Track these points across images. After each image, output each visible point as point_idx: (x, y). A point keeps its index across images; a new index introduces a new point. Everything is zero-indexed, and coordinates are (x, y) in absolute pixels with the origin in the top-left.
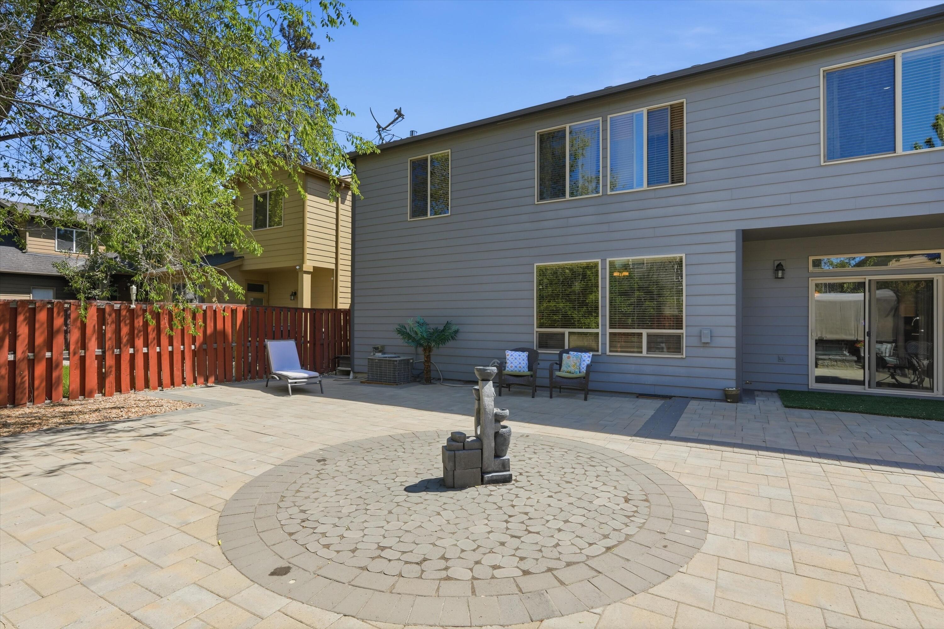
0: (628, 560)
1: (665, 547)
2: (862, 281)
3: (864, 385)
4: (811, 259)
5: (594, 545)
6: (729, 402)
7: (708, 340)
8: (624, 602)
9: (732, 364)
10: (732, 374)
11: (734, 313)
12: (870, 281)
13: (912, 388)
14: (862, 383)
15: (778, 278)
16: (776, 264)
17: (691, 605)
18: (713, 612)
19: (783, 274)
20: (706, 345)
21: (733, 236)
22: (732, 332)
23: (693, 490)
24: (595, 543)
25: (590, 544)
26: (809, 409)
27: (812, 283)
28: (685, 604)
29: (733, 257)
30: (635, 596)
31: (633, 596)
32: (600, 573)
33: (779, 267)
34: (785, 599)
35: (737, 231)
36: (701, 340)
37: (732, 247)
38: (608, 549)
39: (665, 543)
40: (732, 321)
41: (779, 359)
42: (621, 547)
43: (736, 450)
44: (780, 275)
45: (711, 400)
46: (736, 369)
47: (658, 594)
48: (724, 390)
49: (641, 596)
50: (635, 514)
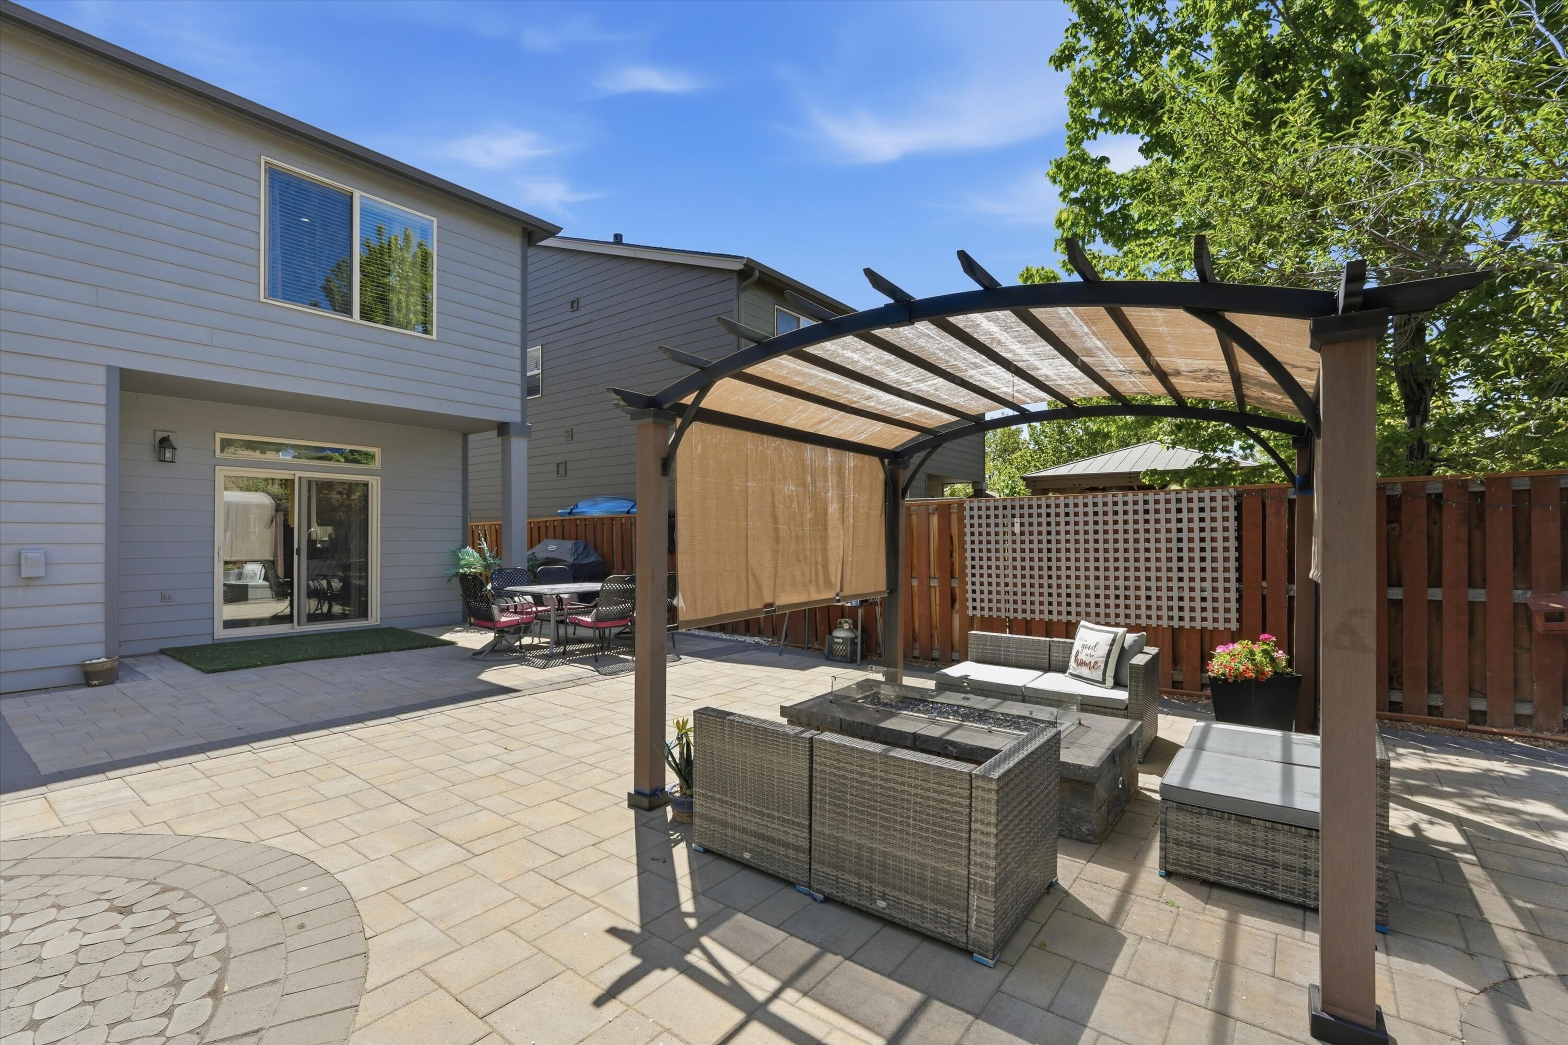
0: (274, 982)
1: (302, 926)
2: (291, 477)
3: (292, 622)
4: (219, 436)
5: (177, 1011)
6: (95, 686)
7: (40, 572)
8: (358, 1026)
9: (98, 614)
10: (99, 632)
11: (102, 519)
12: (300, 478)
13: (332, 619)
14: (288, 619)
15: (164, 461)
16: (158, 438)
17: (436, 960)
18: (464, 947)
19: (173, 455)
20: (31, 581)
21: (100, 375)
22: (98, 553)
23: (223, 834)
24: (174, 1006)
25: (168, 1014)
26: (246, 668)
27: (221, 473)
28: (427, 964)
29: (100, 414)
30: (360, 1008)
31: (357, 1011)
32: (257, 1031)
33: (165, 443)
34: (500, 885)
35: (109, 368)
36: (20, 574)
37: (100, 395)
38: (215, 993)
39: (293, 923)
40: (98, 533)
41: (163, 597)
42: (230, 975)
43: (212, 754)
44: (168, 455)
45: (57, 688)
46: (107, 622)
47: (385, 981)
48: (83, 665)
49: (366, 1002)
50: (179, 919)
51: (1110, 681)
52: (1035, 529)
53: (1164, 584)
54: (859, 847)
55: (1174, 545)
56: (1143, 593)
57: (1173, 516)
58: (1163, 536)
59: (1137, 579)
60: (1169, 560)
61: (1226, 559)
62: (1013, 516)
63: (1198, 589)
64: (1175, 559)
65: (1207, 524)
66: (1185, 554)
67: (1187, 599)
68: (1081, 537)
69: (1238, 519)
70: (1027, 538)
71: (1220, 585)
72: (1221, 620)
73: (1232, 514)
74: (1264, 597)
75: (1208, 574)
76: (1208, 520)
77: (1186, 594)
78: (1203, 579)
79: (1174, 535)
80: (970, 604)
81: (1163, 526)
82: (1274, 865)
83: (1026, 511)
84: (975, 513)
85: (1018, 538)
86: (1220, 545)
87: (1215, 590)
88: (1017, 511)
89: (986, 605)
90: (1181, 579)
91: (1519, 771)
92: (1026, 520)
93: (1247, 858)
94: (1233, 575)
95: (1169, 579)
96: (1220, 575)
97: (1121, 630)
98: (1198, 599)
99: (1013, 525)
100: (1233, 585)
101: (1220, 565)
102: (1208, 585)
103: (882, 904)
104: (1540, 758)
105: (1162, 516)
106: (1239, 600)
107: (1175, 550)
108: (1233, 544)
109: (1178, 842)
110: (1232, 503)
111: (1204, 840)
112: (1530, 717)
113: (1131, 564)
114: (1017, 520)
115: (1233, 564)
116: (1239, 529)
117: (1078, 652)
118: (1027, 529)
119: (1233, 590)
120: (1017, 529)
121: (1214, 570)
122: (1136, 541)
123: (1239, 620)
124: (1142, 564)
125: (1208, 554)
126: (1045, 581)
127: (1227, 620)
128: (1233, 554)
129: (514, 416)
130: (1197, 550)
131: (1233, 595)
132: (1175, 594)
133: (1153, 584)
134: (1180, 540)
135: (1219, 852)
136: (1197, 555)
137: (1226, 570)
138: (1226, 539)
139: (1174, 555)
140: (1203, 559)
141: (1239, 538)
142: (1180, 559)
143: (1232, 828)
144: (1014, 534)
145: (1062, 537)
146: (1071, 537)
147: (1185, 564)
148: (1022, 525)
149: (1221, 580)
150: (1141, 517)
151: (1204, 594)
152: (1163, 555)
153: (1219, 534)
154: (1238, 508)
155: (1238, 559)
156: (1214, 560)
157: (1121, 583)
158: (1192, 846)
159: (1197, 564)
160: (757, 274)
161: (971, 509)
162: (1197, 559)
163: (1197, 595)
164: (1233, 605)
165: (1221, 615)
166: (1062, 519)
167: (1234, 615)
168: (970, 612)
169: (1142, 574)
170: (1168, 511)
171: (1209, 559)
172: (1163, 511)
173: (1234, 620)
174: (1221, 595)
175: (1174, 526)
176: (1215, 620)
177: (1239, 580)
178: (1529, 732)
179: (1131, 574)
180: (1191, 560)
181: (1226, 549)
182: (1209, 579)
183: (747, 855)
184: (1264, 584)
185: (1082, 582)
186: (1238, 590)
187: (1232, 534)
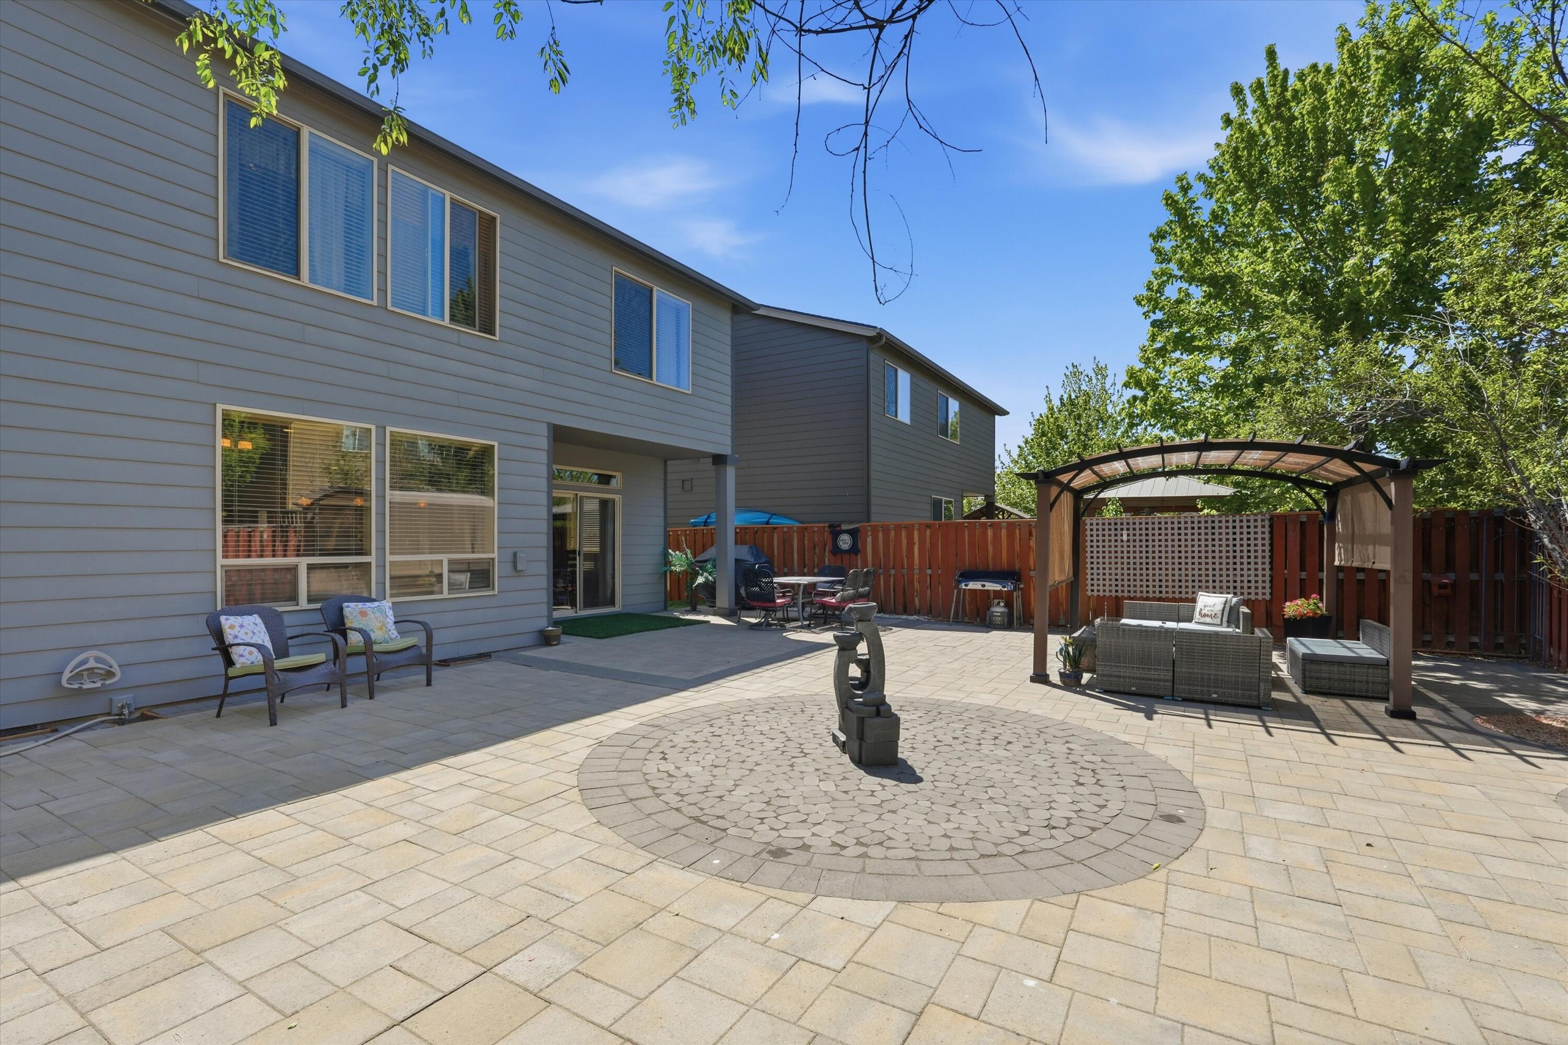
3: (575, 607)
6: (555, 645)
9: (545, 596)
10: (545, 609)
11: (546, 530)
12: (580, 497)
20: (520, 574)
21: (544, 430)
35: (548, 424)
36: (516, 567)
37: (544, 443)
40: (544, 540)
45: (533, 646)
46: (547, 602)
51: (1225, 624)
52: (1138, 538)
53: (1224, 572)
54: (1202, 674)
55: (1231, 548)
56: (1211, 578)
57: (1231, 530)
58: (1224, 543)
59: (1207, 569)
60: (1228, 557)
61: (1264, 557)
62: (1122, 529)
63: (1246, 575)
64: (1231, 557)
65: (1252, 536)
66: (1238, 554)
67: (1239, 582)
68: (1170, 543)
69: (1271, 533)
70: (1131, 544)
71: (1260, 572)
72: (1260, 594)
73: (1267, 529)
74: (1286, 580)
75: (1252, 566)
76: (1252, 533)
77: (1238, 579)
78: (1249, 569)
79: (1231, 543)
80: (1089, 588)
81: (1224, 537)
82: (1354, 681)
83: (1131, 526)
84: (1095, 527)
85: (1125, 544)
86: (1260, 548)
87: (1256, 575)
88: (1125, 527)
89: (1101, 588)
90: (1235, 569)
91: (1430, 664)
92: (1131, 532)
93: (1343, 680)
94: (1267, 566)
95: (1228, 569)
96: (1260, 566)
97: (1230, 596)
98: (1246, 582)
99: (1122, 535)
100: (1268, 572)
101: (1260, 560)
102: (1252, 572)
103: (1215, 696)
104: (1437, 660)
105: (1223, 531)
106: (1271, 582)
107: (1231, 552)
108: (1267, 548)
109: (1311, 678)
110: (1267, 523)
111: (1323, 675)
112: (1430, 642)
113: (1203, 560)
114: (1125, 532)
115: (1267, 560)
116: (1271, 539)
117: (1201, 610)
118: (1131, 538)
119: (1268, 575)
120: (1125, 538)
121: (1256, 563)
122: (1206, 546)
123: (1271, 594)
124: (1210, 560)
125: (1252, 554)
126: (1144, 572)
127: (1264, 594)
128: (1267, 554)
129: (726, 450)
130: (1245, 551)
131: (1268, 579)
132: (1231, 578)
133: (1217, 573)
134: (1235, 545)
135: (1330, 679)
136: (1245, 554)
137: (1263, 563)
138: (1263, 545)
139: (1231, 554)
140: (1249, 557)
141: (1271, 545)
142: (1235, 557)
143: (1335, 668)
144: (1122, 541)
145: (1157, 543)
146: (1163, 543)
147: (1238, 560)
148: (1128, 535)
149: (1260, 570)
150: (1209, 531)
151: (1250, 578)
152: (1224, 554)
153: (1259, 542)
154: (1271, 526)
155: (1271, 557)
156: (1256, 557)
157: (1196, 572)
158: (1317, 678)
159: (1245, 560)
160: (884, 340)
161: (1091, 524)
162: (1245, 557)
163: (1245, 579)
164: (1268, 585)
165: (1260, 591)
166: (1157, 532)
167: (1268, 591)
168: (1089, 593)
169: (1210, 567)
170: (1227, 527)
171: (1252, 557)
172: (1224, 527)
173: (1268, 594)
174: (1260, 578)
175: (1231, 536)
176: (1257, 594)
177: (1271, 569)
178: (1429, 650)
179: (1203, 566)
180: (1242, 557)
181: (1263, 551)
182: (1253, 569)
183: (1133, 689)
184: (1286, 572)
185: (1170, 572)
186: (1270, 576)
187: (1267, 542)
